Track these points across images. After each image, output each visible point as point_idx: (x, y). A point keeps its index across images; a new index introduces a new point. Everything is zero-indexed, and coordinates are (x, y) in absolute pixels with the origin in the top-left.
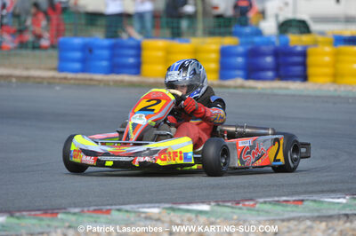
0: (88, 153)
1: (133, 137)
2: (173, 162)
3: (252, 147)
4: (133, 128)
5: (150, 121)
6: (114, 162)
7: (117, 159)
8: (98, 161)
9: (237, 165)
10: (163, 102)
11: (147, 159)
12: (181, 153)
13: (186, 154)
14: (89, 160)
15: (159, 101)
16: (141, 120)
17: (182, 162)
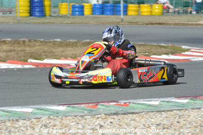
0: (57, 77)
1: (81, 68)
2: (101, 82)
3: (147, 72)
4: (82, 64)
5: (91, 59)
6: (70, 82)
7: (71, 80)
8: (62, 81)
9: (138, 82)
10: (100, 49)
11: (87, 80)
12: (105, 76)
13: (108, 77)
14: (58, 81)
15: (97, 49)
16: (86, 59)
17: (106, 81)
